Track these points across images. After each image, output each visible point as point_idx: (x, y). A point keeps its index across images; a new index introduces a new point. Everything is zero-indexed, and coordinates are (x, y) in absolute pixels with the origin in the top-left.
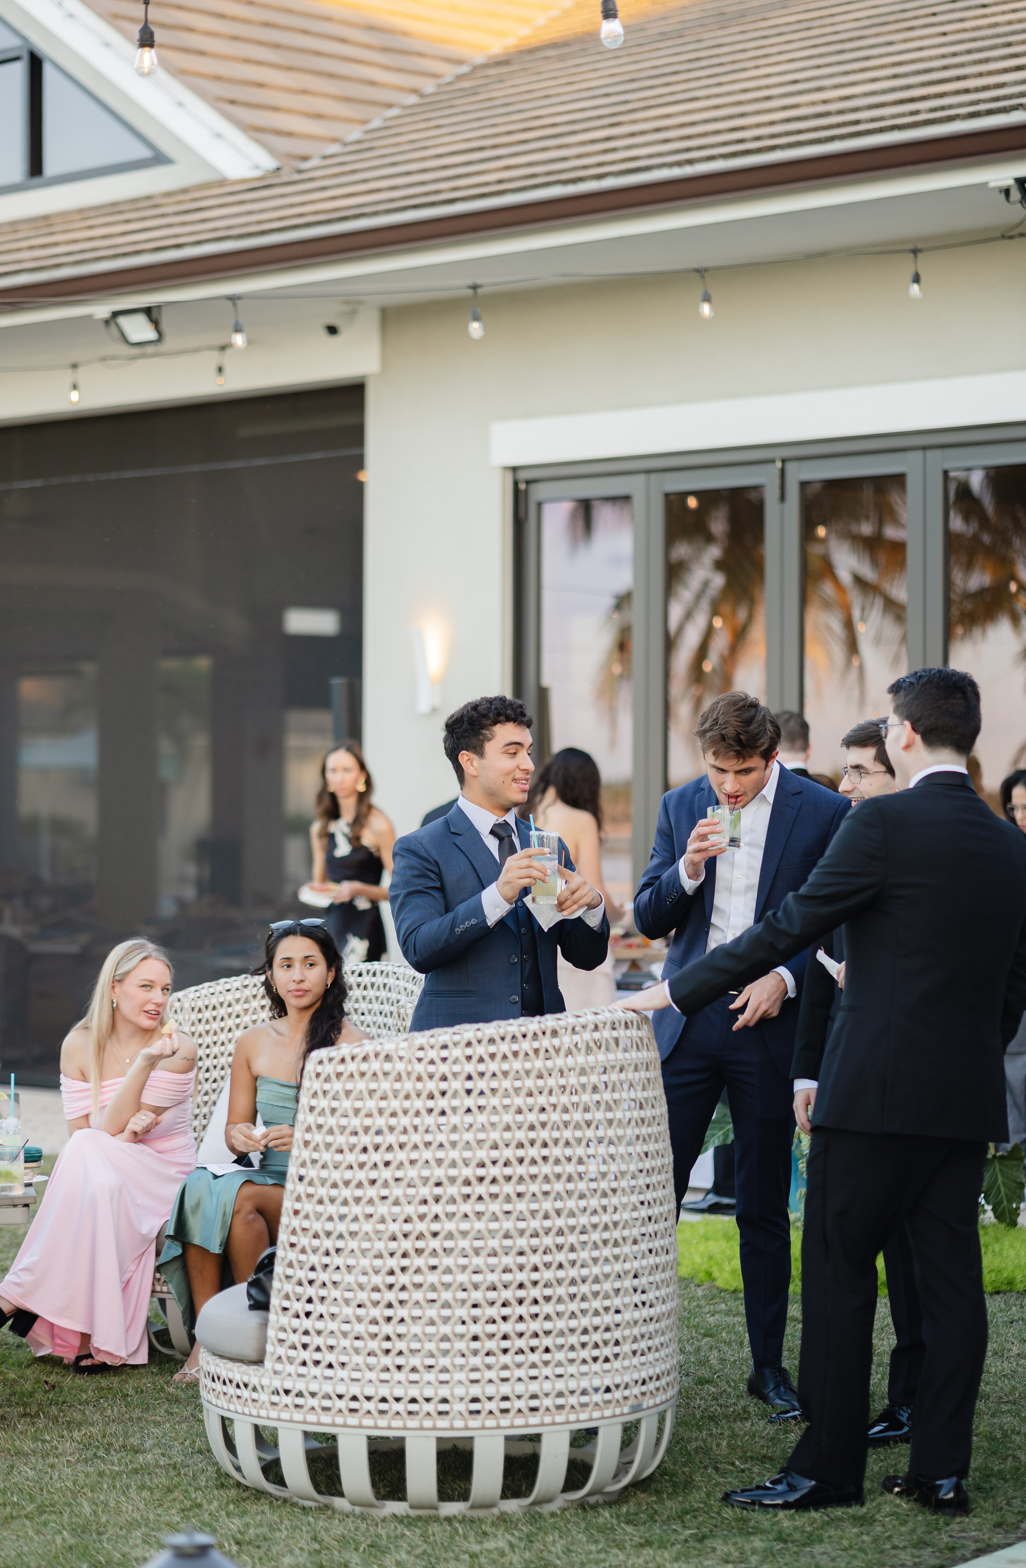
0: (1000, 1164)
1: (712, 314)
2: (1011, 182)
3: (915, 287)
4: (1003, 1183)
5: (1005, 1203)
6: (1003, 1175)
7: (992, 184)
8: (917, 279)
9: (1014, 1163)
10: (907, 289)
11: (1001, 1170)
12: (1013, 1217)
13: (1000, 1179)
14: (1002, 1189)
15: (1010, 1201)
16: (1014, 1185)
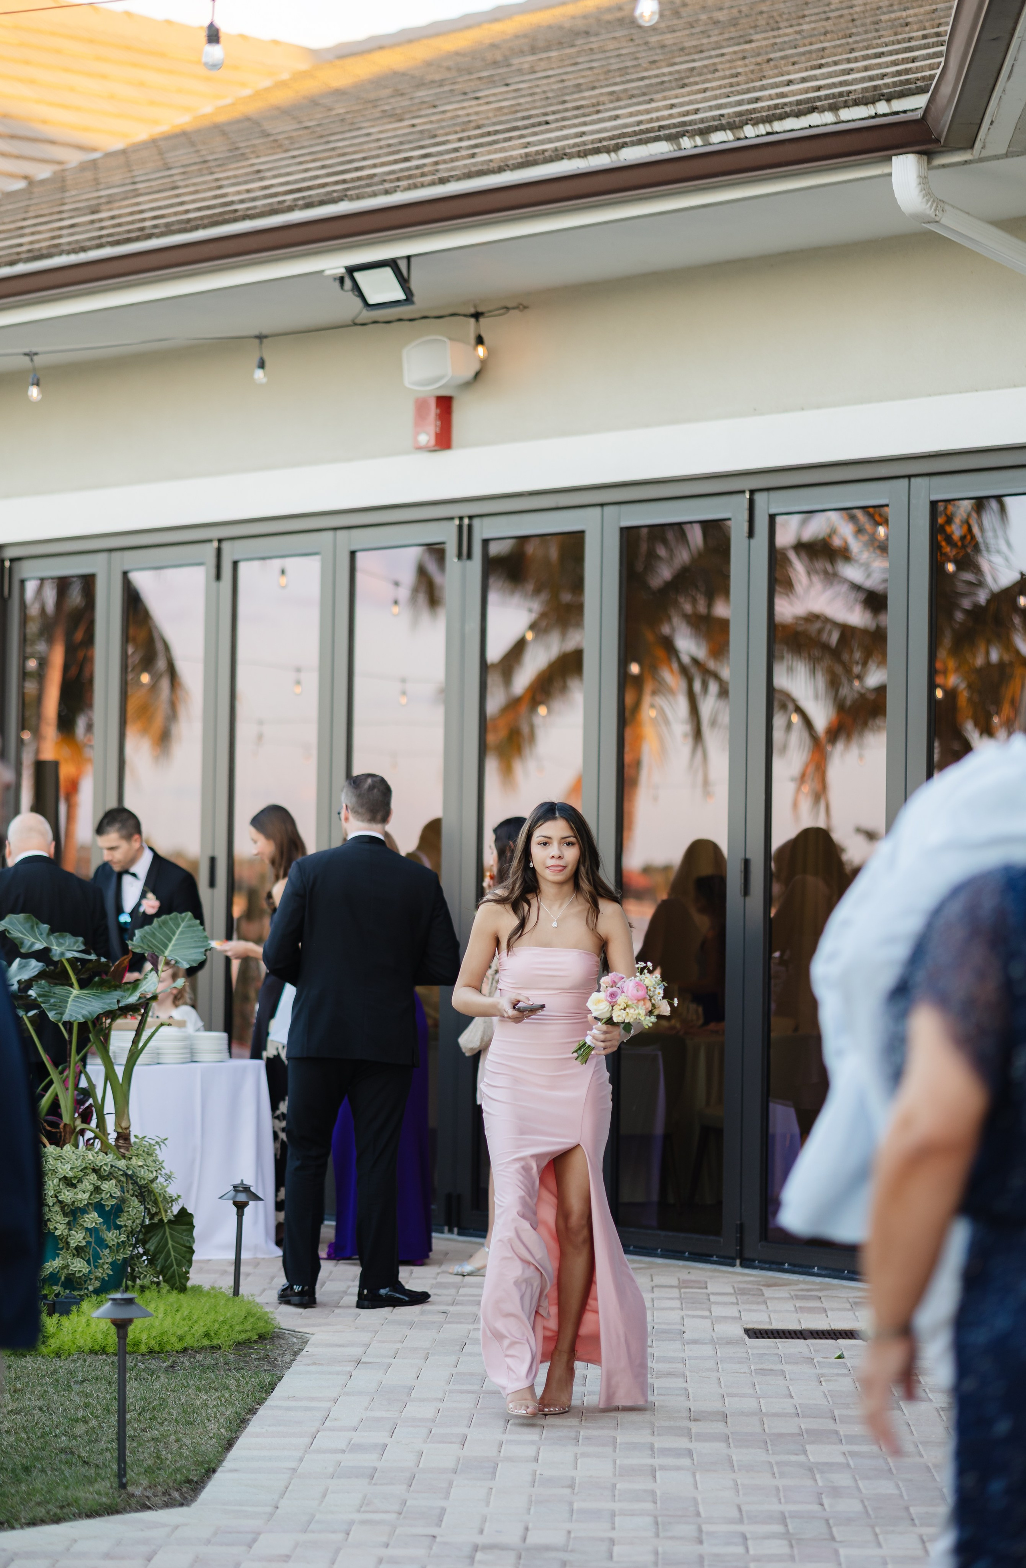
0: (171, 1228)
1: (40, 397)
2: (343, 270)
3: (259, 374)
4: (173, 1247)
5: (175, 1267)
6: (173, 1240)
7: (327, 273)
8: (262, 365)
9: (184, 1227)
10: (252, 374)
11: (171, 1234)
12: (183, 1281)
13: (170, 1242)
14: (172, 1253)
15: (179, 1265)
16: (184, 1249)
